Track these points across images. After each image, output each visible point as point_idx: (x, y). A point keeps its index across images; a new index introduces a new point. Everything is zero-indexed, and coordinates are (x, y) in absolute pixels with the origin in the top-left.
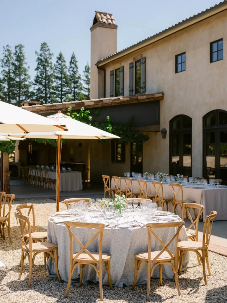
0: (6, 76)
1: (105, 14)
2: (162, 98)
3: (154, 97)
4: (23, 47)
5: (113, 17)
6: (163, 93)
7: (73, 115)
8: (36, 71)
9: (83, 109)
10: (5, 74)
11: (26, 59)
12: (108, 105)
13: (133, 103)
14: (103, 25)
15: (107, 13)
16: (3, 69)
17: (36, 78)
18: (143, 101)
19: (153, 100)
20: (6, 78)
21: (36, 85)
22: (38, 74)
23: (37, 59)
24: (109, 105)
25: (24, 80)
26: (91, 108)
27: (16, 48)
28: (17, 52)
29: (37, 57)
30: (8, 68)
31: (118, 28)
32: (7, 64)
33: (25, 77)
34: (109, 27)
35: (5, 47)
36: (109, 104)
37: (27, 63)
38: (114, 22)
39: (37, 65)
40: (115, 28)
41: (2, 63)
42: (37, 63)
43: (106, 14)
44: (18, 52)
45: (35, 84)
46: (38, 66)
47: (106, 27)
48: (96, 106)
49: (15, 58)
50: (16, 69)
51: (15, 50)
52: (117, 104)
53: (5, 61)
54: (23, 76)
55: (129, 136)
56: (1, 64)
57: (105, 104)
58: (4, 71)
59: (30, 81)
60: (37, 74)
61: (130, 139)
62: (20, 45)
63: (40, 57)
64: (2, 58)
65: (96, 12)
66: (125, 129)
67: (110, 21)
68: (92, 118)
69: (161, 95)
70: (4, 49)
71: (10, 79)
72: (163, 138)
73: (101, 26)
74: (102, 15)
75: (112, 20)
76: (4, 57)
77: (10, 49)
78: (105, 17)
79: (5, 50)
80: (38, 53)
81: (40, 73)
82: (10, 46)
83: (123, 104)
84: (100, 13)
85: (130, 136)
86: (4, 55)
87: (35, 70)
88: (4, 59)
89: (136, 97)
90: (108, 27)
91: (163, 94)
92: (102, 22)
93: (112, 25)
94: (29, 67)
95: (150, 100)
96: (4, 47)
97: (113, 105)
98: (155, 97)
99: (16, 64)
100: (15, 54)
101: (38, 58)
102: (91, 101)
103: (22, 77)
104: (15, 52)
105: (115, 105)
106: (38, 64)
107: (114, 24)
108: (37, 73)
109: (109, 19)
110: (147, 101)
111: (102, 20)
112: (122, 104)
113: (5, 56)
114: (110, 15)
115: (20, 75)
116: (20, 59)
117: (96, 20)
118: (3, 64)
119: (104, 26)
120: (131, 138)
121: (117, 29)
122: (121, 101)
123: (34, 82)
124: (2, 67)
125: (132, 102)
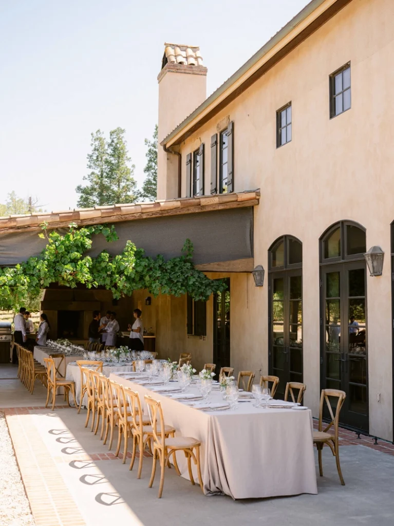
0: (97, 184)
1: (184, 48)
2: (257, 201)
3: (237, 201)
4: (123, 132)
5: (198, 54)
6: (258, 191)
7: (51, 237)
8: (147, 173)
9: (74, 226)
10: (95, 180)
11: (127, 152)
12: (132, 218)
13: (190, 212)
14: (179, 68)
15: (189, 46)
16: (91, 171)
17: (146, 185)
18: (212, 209)
19: (235, 206)
20: (96, 186)
21: (147, 196)
22: (150, 178)
23: (147, 152)
24: (135, 217)
25: (127, 189)
26: (95, 225)
27: (111, 135)
28: (113, 141)
29: (149, 148)
30: (99, 169)
31: (208, 74)
32: (97, 163)
33: (128, 183)
34: (190, 72)
35: (95, 134)
36: (135, 215)
37: (130, 158)
38: (201, 63)
39: (147, 162)
40: (202, 73)
41: (89, 161)
42: (149, 159)
43: (187, 47)
44: (115, 140)
45: (143, 194)
46: (149, 165)
47: (183, 71)
48: (106, 220)
49: (110, 151)
50: (112, 170)
51: (111, 138)
52: (154, 216)
53: (95, 158)
54: (124, 182)
55: (175, 281)
56: (89, 163)
57: (127, 216)
58: (93, 173)
59: (136, 190)
60: (147, 177)
61: (178, 289)
62: (118, 128)
63: (152, 148)
64: (91, 153)
65: (167, 45)
66: (169, 267)
67: (192, 61)
68: (92, 244)
69: (253, 195)
70: (93, 137)
71: (103, 188)
72: (257, 285)
73: (174, 70)
74: (178, 50)
75: (196, 58)
76: (93, 151)
77: (103, 136)
78: (184, 54)
79: (94, 139)
80: (150, 143)
81: (153, 177)
82: (101, 131)
83: (167, 214)
84: (174, 46)
85: (178, 282)
86: (94, 146)
87: (145, 171)
88: (93, 154)
89: (198, 200)
90: (187, 72)
91: (258, 194)
92: (175, 63)
93: (196, 67)
94: (133, 166)
95: (228, 207)
96: (92, 134)
97: (144, 217)
98: (239, 199)
99: (113, 162)
100: (110, 145)
101: (150, 151)
102: (95, 209)
103: (122, 184)
104: (110, 141)
105: (149, 217)
106: (150, 161)
107: (199, 66)
108: (149, 175)
109: (191, 56)
110: (221, 207)
111: (176, 59)
112: (164, 215)
113: (95, 150)
114: (195, 49)
115: (119, 181)
116: (118, 152)
117: (165, 60)
118: (91, 163)
119: (179, 71)
120: (180, 287)
121: (206, 75)
122: (162, 209)
123: (142, 192)
124: (90, 167)
125: (188, 210)
